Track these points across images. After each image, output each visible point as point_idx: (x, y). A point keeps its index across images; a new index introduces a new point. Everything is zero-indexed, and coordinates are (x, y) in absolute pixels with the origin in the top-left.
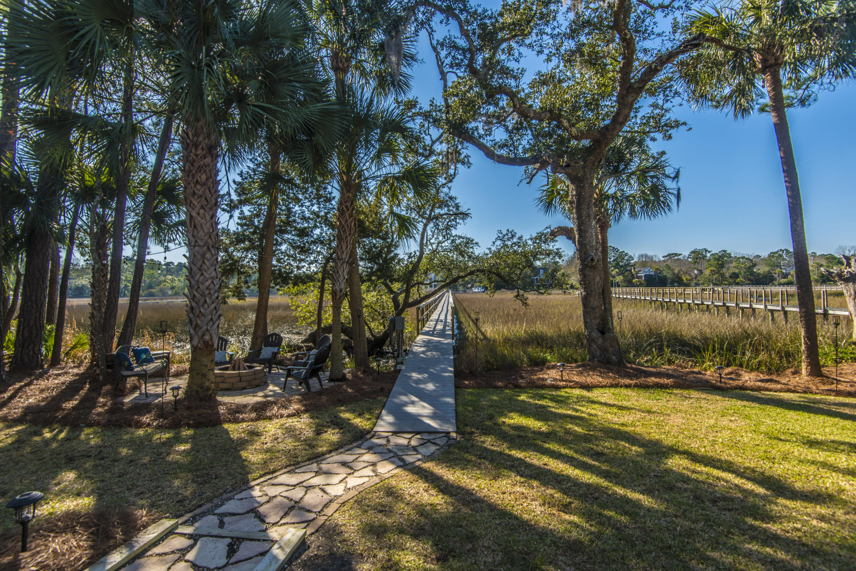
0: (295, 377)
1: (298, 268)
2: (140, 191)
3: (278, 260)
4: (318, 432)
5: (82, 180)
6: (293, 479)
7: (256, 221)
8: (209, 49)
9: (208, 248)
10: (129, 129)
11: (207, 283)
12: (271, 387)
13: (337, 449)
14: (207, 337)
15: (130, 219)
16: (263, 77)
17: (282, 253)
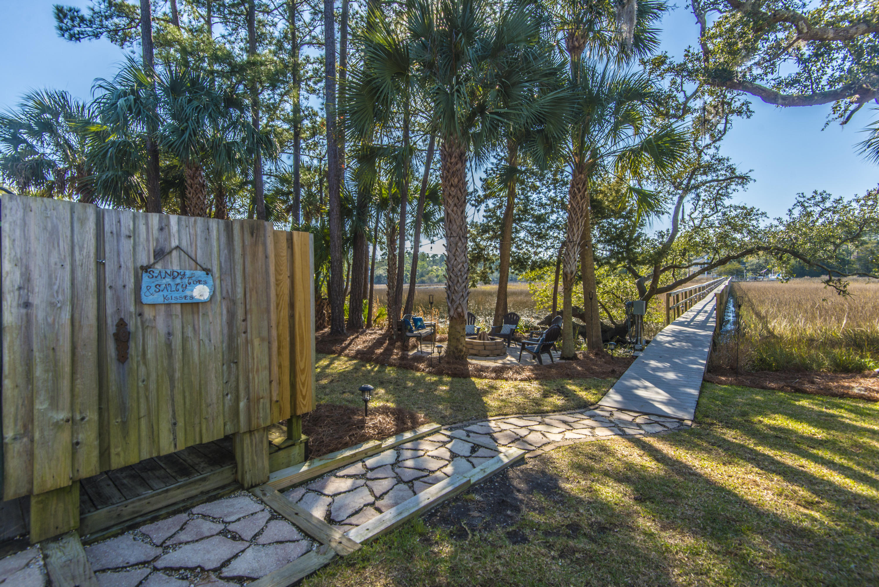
0: (529, 351)
1: (536, 254)
2: (415, 197)
3: (517, 247)
4: (545, 395)
5: (381, 194)
6: (521, 423)
7: (498, 213)
8: (458, 77)
9: (460, 238)
10: (408, 151)
11: (459, 267)
12: (509, 358)
13: (560, 411)
14: (460, 310)
15: (409, 220)
16: (500, 86)
17: (520, 240)
